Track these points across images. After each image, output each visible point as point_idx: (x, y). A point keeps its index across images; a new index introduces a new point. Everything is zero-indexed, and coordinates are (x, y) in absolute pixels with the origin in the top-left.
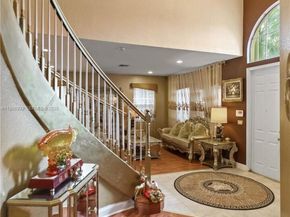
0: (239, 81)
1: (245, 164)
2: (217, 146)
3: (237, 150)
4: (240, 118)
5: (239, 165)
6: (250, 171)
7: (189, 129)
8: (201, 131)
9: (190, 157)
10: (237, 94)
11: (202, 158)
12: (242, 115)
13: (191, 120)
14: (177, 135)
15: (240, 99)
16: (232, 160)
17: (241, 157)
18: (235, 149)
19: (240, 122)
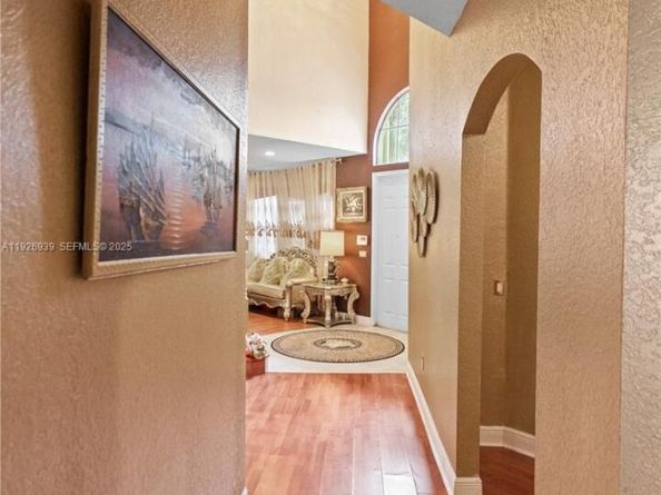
0: (362, 190)
1: (369, 316)
2: (330, 291)
3: (357, 296)
4: (363, 248)
5: (361, 319)
6: (376, 325)
7: (280, 269)
8: (301, 271)
9: (287, 313)
10: (359, 211)
11: (307, 312)
12: (365, 243)
13: (282, 253)
14: (258, 280)
15: (362, 218)
16: (351, 312)
17: (362, 307)
18: (355, 295)
19: (363, 254)
